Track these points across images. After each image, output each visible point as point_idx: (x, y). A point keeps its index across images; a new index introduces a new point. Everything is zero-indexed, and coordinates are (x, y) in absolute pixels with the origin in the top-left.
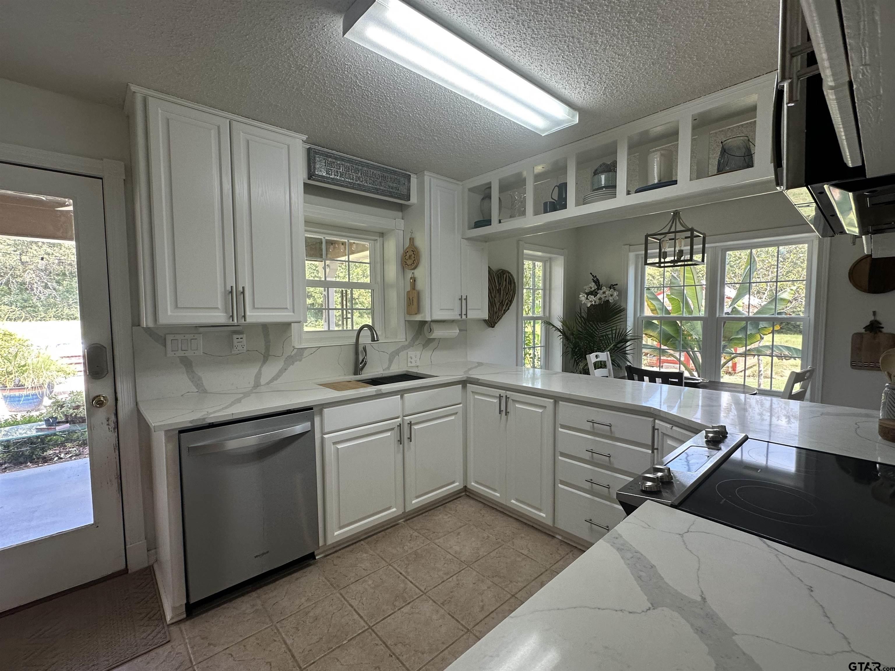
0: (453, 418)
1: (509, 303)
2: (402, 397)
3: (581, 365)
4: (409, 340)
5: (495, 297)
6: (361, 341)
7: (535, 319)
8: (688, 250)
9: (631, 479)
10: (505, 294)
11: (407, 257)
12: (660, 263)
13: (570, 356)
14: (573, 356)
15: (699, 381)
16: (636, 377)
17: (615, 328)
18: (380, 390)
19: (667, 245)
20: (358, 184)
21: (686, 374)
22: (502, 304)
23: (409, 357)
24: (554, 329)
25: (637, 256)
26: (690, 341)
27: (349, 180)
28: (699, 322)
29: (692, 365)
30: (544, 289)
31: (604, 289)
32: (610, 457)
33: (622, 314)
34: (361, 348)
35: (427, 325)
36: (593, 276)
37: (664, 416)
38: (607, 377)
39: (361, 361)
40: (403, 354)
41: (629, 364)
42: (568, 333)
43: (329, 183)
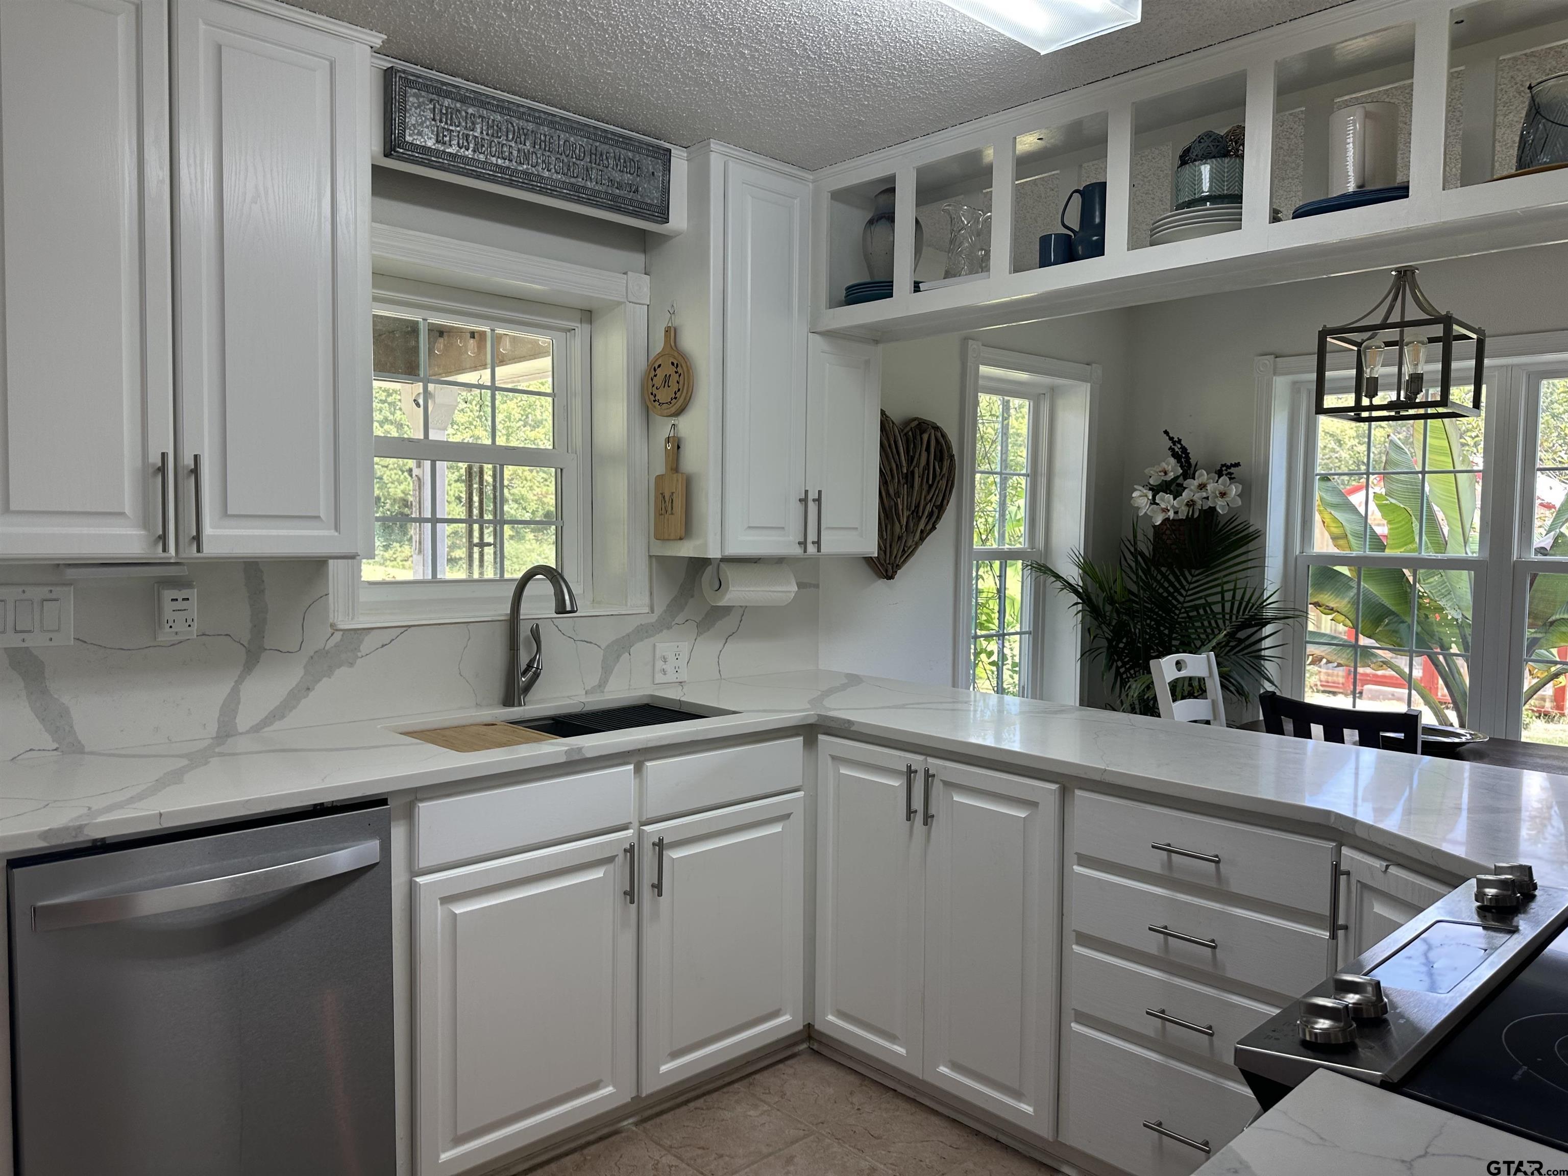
0: (777, 828)
1: (936, 511)
2: (638, 769)
3: (1135, 688)
4: (659, 610)
5: (897, 494)
6: (526, 610)
7: (1005, 557)
8: (1436, 372)
9: (1275, 1011)
10: (925, 487)
11: (658, 381)
12: (1358, 407)
13: (1102, 660)
14: (1111, 661)
15: (1464, 739)
16: (1288, 725)
17: (1230, 586)
18: (580, 750)
19: (1380, 359)
20: (524, 172)
21: (1428, 719)
22: (916, 514)
23: (657, 656)
24: (1059, 584)
25: (1296, 387)
26: (1439, 624)
27: (500, 162)
28: (1465, 573)
29: (1442, 691)
30: (1033, 476)
31: (1202, 476)
32: (1214, 948)
33: (1251, 546)
34: (524, 631)
35: (710, 567)
36: (1171, 439)
37: (1365, 836)
38: (1208, 722)
39: (523, 666)
40: (641, 649)
41: (1269, 687)
42: (1099, 598)
43: (442, 168)
